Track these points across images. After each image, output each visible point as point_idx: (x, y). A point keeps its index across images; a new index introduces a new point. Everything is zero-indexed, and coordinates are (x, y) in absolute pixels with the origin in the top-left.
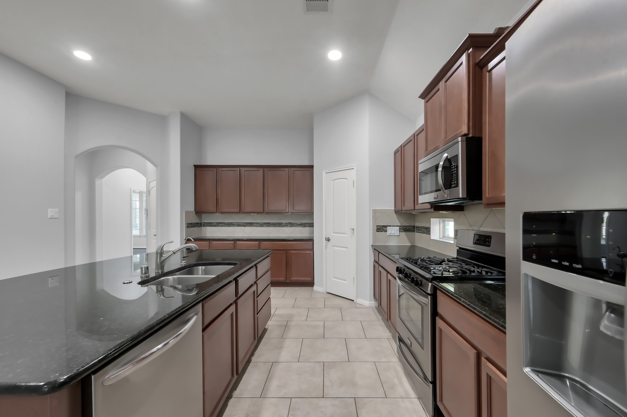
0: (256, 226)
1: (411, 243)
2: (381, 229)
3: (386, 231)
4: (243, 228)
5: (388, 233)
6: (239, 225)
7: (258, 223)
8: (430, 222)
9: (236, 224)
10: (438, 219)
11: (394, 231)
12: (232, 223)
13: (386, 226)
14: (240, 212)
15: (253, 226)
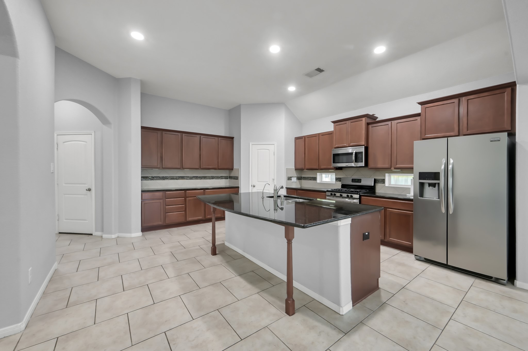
0: (187, 179)
1: (301, 186)
2: (289, 179)
3: (291, 180)
4: (176, 180)
5: (292, 181)
6: (172, 178)
7: (188, 177)
8: (317, 175)
9: (170, 177)
10: (319, 173)
11: (294, 179)
12: (166, 177)
13: (291, 177)
14: (182, 168)
15: (184, 179)
